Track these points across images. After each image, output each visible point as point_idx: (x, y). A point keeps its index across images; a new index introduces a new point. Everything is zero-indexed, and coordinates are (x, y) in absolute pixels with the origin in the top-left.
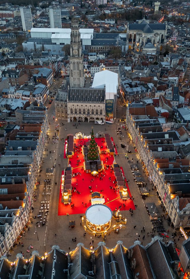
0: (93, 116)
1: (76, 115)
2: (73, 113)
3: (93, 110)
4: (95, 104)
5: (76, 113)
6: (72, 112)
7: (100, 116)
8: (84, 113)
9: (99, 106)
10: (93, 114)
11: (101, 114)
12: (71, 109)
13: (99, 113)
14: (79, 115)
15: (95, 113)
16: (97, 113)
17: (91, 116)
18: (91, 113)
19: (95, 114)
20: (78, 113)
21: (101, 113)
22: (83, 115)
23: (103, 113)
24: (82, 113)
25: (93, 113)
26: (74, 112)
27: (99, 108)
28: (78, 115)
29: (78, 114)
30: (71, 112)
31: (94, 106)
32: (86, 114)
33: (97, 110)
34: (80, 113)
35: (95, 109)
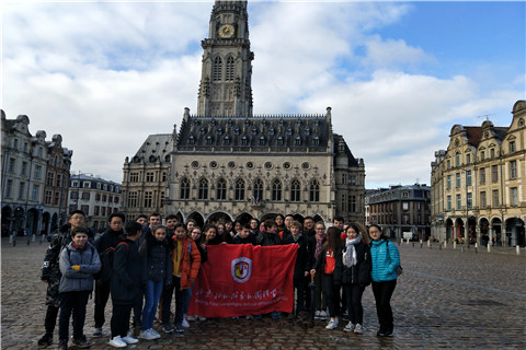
0: (277, 206)
1: (201, 204)
2: (191, 197)
3: (277, 181)
4: (287, 159)
5: (203, 194)
6: (185, 193)
7: (309, 206)
8: (240, 195)
9: (305, 166)
10: (279, 199)
11: (312, 199)
12: (186, 179)
13: (305, 196)
14: (217, 204)
15: (287, 195)
16: (295, 196)
17: (269, 206)
18: (268, 195)
19: (286, 201)
20: (212, 194)
21: (315, 196)
22: (234, 204)
23: (321, 195)
24: (231, 194)
25: (277, 196)
26: (194, 194)
27: (306, 175)
28: (213, 205)
29: (212, 200)
30: (182, 191)
31: (281, 166)
32: (249, 200)
33: (295, 183)
34: (221, 195)
35: (287, 176)
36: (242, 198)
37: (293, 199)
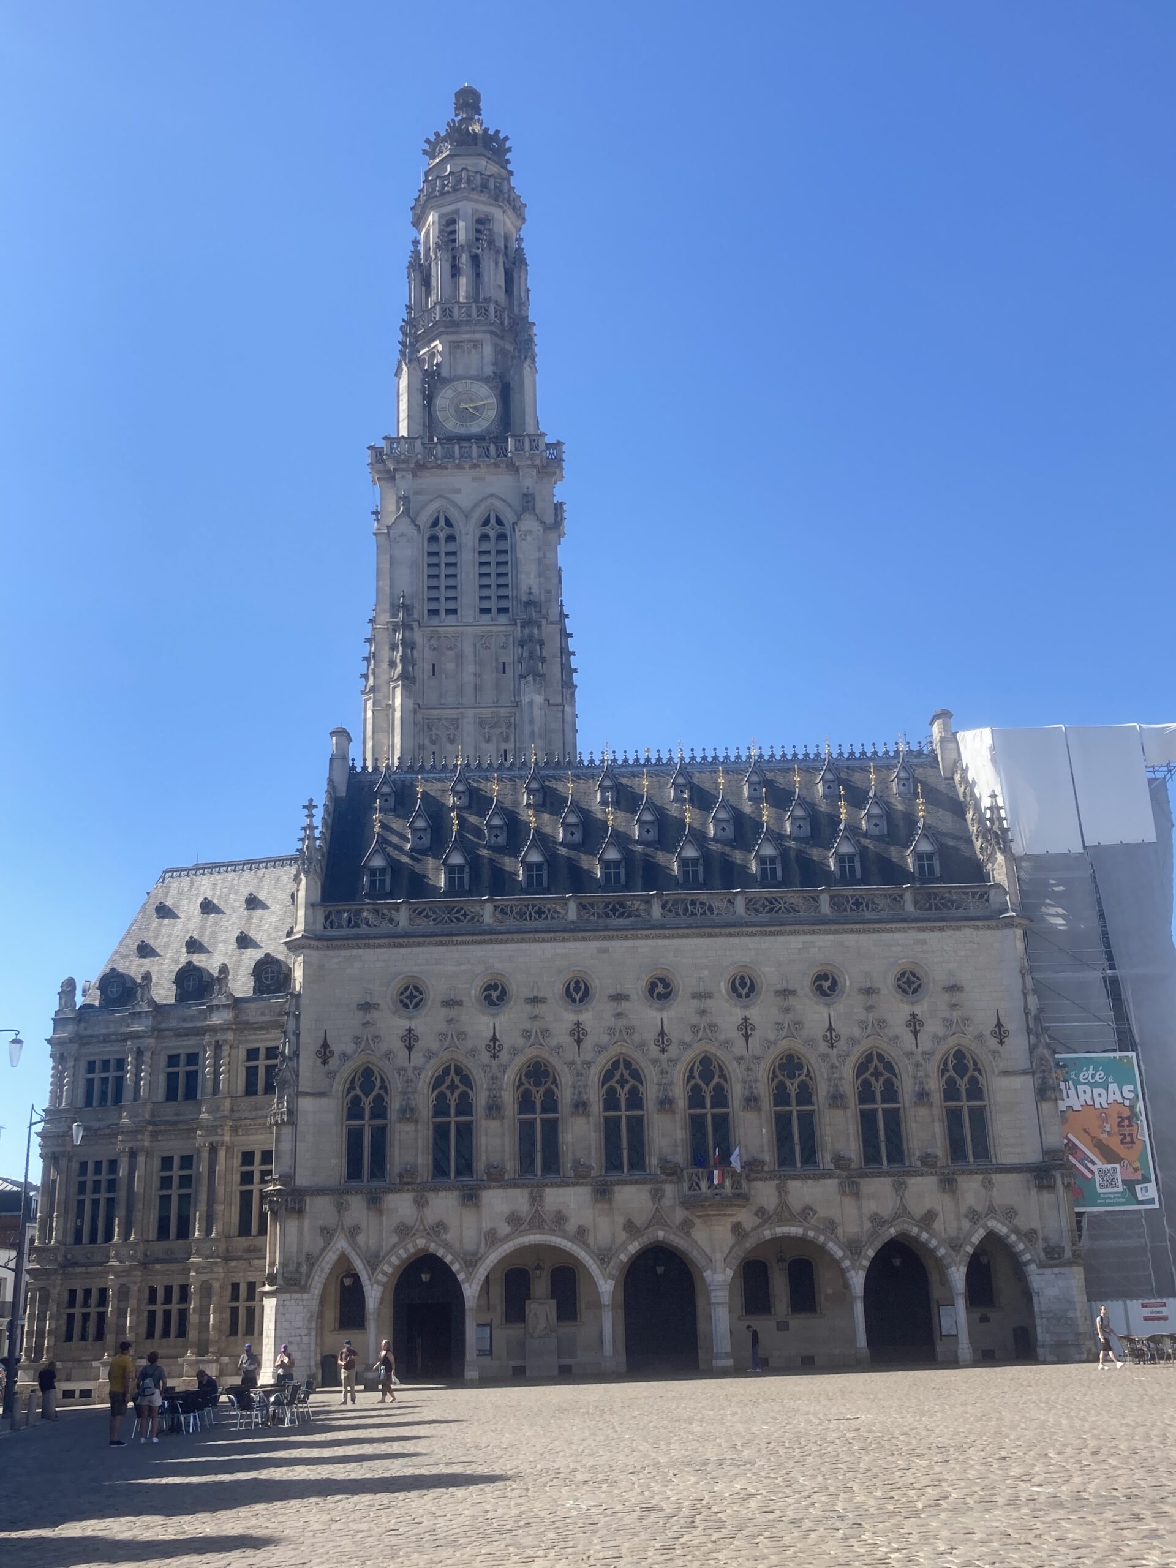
0: (802, 1194)
2: (394, 1167)
3: (790, 1064)
8: (623, 1142)
9: (906, 979)
10: (811, 1155)
12: (366, 1078)
13: (925, 1136)
14: (521, 1201)
15: (841, 1137)
16: (881, 1136)
17: (765, 1193)
18: (755, 1139)
19: (845, 1164)
20: (496, 1146)
21: (969, 1134)
22: (603, 1199)
23: (996, 1127)
24: (582, 1143)
25: (794, 1138)
26: (411, 1150)
27: (915, 1024)
28: (497, 1206)
29: (496, 1177)
30: (355, 1137)
31: (801, 984)
32: (671, 1171)
33: (875, 1071)
34: (537, 1146)
35: (831, 1036)
36: (638, 1162)
37: (871, 1155)
